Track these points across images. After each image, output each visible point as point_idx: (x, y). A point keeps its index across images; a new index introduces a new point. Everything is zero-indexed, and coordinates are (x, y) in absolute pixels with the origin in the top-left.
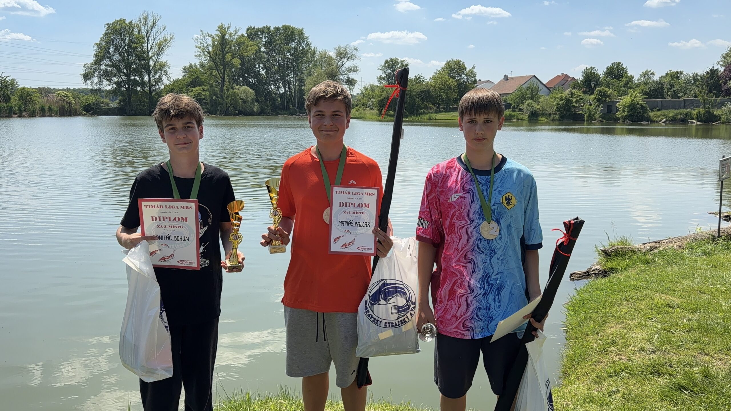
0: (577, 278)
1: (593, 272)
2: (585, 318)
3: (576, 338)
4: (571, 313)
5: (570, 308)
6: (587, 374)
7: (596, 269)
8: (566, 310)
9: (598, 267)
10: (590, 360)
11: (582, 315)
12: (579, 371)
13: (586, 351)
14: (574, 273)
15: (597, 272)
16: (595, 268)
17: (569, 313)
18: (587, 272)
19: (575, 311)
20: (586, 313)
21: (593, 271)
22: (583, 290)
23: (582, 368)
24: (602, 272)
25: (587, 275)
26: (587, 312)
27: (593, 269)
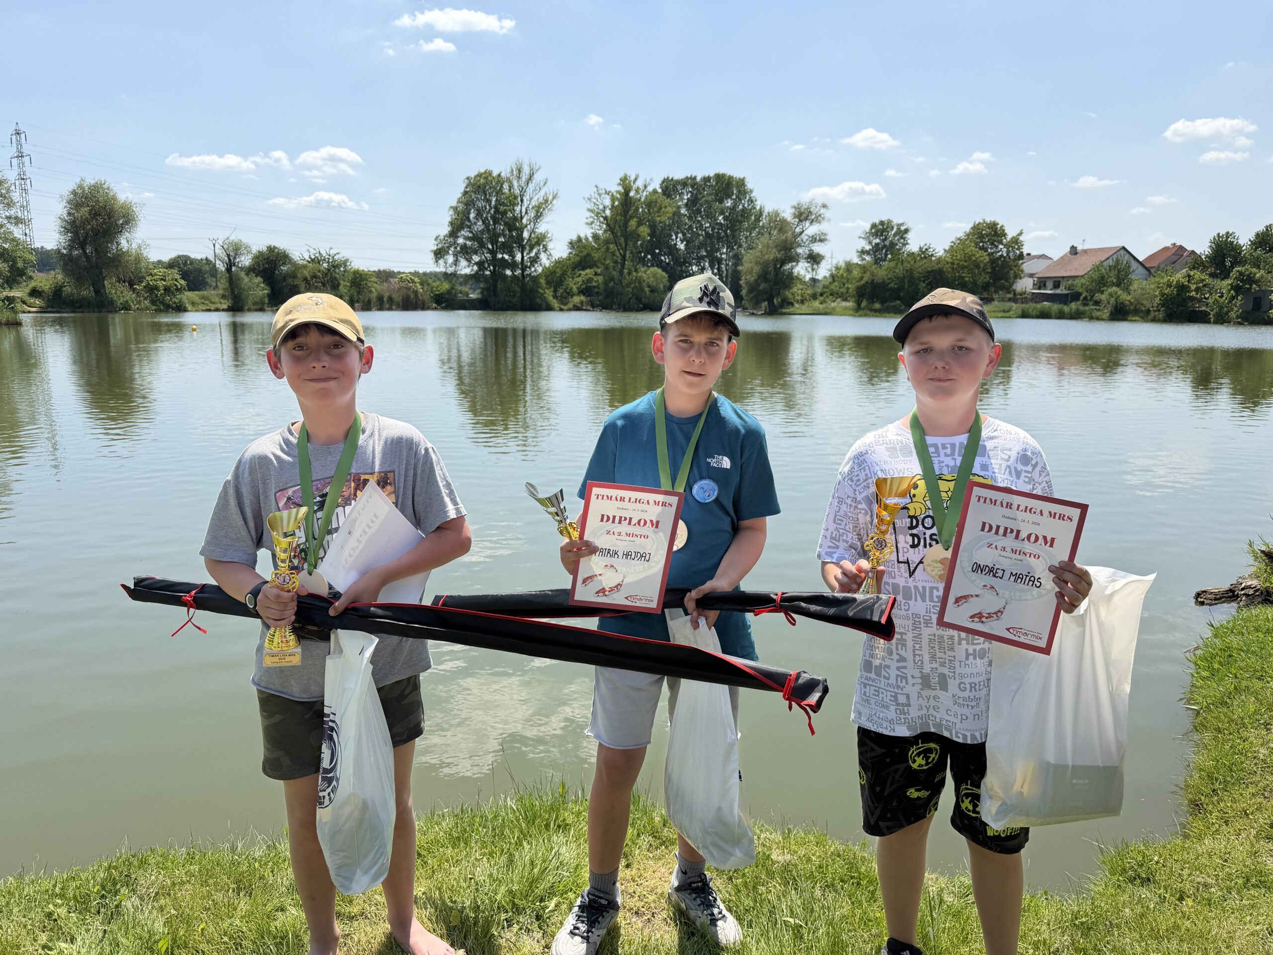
0: (1209, 602)
1: (1242, 592)
2: (1235, 688)
3: (1219, 730)
4: (1205, 674)
5: (1199, 662)
6: (1247, 815)
7: (1249, 587)
8: (1193, 666)
9: (1254, 583)
10: (1251, 783)
11: (1229, 683)
12: (1229, 805)
13: (1242, 763)
14: (1205, 592)
15: (1251, 592)
16: (1249, 584)
17: (1197, 673)
18: (1231, 590)
19: (1210, 668)
20: (1236, 677)
21: (1243, 589)
22: (1227, 628)
23: (1234, 801)
24: (1262, 593)
25: (1230, 597)
26: (1238, 676)
27: (1243, 585)
